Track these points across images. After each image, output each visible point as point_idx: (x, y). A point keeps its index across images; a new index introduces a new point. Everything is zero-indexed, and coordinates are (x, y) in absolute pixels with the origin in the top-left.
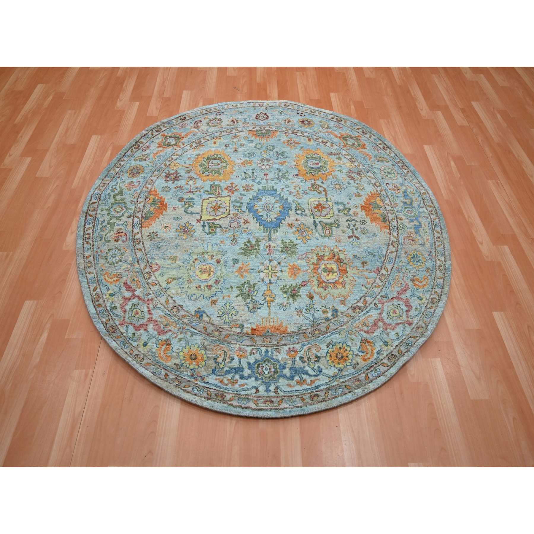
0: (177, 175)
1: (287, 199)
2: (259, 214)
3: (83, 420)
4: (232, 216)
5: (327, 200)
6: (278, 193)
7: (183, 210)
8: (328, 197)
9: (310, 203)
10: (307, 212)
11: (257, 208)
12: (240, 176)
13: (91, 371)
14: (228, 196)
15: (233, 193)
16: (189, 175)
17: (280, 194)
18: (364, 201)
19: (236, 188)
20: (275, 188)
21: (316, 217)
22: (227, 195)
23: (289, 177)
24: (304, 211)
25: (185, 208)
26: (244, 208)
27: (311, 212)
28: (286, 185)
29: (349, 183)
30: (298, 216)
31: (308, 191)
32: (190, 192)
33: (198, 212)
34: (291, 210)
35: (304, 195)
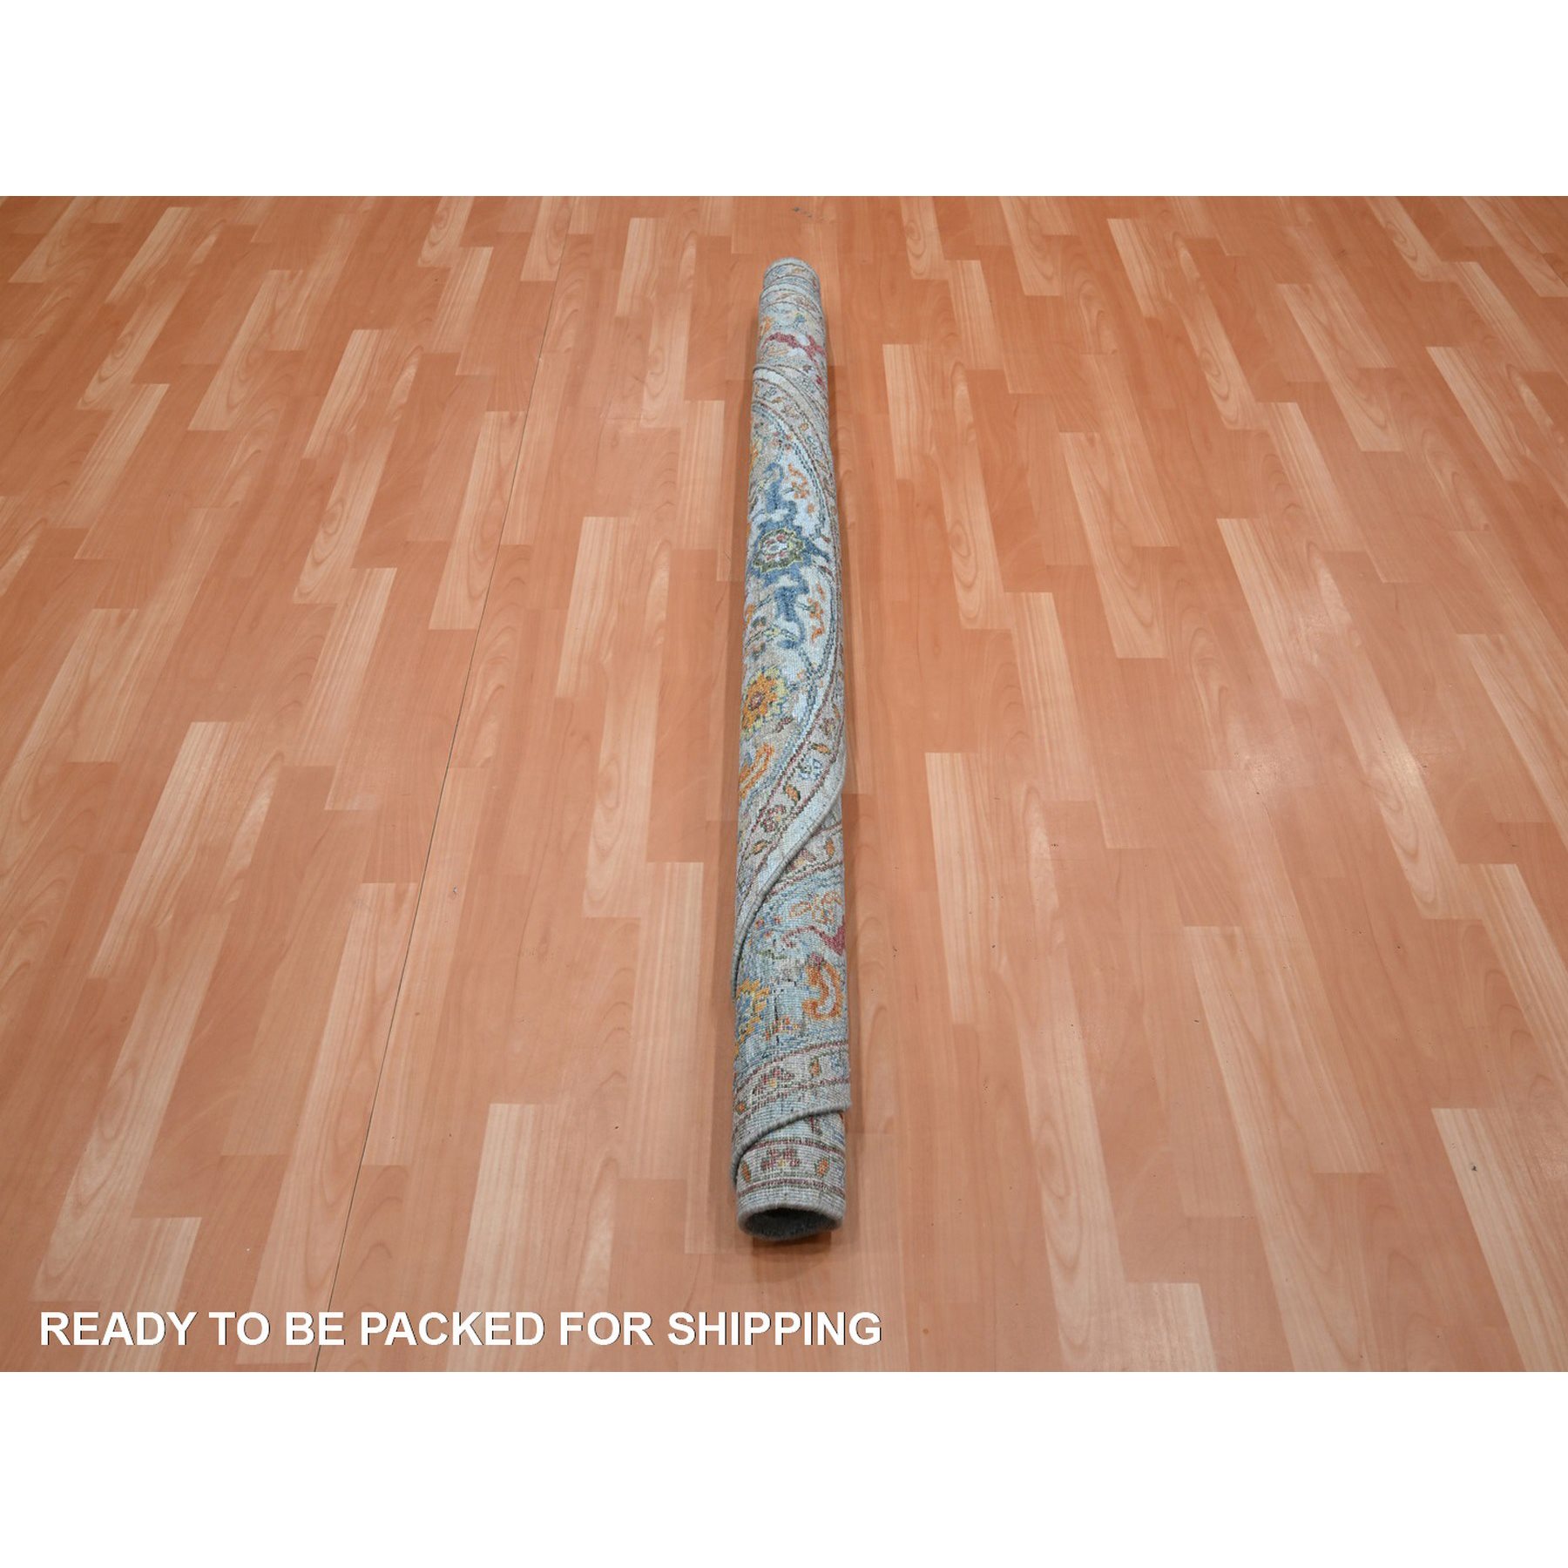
3: (401, 999)
13: (412, 887)
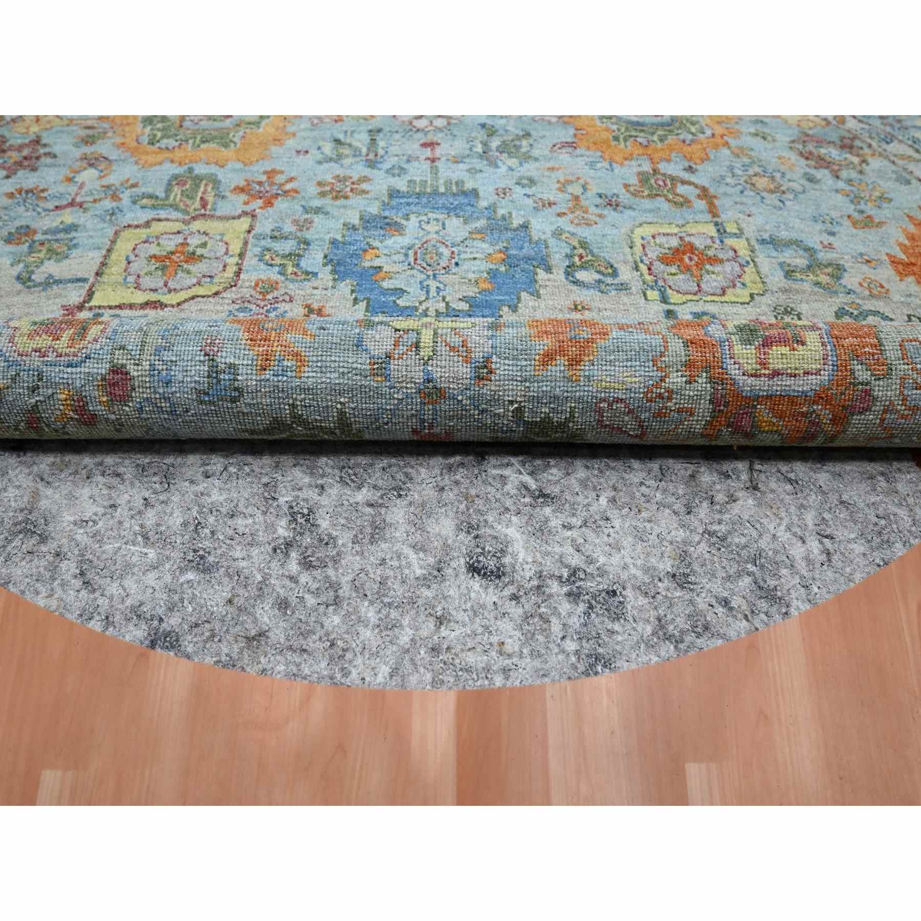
0: (34, 150)
1: (525, 226)
2: (385, 284)
4: (247, 292)
5: (721, 230)
6: (483, 204)
7: (15, 273)
8: (723, 217)
9: (638, 243)
10: (626, 274)
11: (377, 263)
12: (313, 151)
14: (245, 213)
15: (269, 203)
16: (88, 150)
17: (492, 208)
18: (900, 245)
19: (288, 187)
20: (469, 185)
21: (674, 297)
22: (240, 211)
23: (536, 153)
24: (615, 274)
25: (27, 266)
26: (314, 260)
27: (649, 278)
28: (521, 178)
29: (811, 179)
30: (585, 292)
31: (625, 198)
32: (72, 204)
33: (80, 275)
34: (549, 270)
35: (606, 212)
